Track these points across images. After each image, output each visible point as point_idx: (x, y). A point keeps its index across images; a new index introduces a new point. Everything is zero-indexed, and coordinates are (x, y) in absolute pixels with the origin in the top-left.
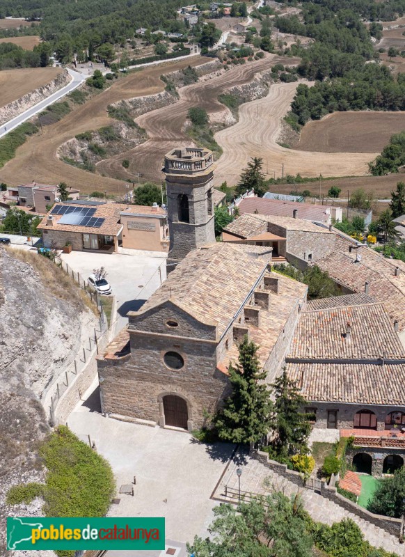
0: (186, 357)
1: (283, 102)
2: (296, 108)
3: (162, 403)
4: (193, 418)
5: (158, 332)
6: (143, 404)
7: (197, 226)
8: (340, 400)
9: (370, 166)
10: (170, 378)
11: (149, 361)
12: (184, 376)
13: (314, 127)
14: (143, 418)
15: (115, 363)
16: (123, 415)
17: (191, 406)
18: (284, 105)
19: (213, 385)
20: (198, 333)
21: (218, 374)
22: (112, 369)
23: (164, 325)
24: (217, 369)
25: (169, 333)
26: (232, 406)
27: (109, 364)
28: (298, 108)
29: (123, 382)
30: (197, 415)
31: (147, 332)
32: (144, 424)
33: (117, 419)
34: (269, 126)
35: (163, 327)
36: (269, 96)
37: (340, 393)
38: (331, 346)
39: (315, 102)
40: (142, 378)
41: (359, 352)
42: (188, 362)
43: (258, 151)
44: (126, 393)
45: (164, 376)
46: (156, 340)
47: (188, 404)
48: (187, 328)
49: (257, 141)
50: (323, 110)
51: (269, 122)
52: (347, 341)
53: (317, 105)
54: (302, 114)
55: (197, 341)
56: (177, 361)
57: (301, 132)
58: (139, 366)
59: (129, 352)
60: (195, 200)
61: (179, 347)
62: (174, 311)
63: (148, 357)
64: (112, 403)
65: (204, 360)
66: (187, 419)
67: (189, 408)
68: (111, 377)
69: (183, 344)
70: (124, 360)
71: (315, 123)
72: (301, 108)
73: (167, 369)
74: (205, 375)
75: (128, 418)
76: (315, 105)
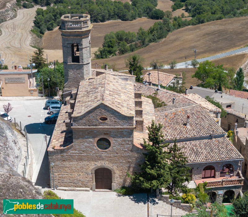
0: (112, 140)
1: (28, 20)
2: (37, 24)
3: (94, 174)
4: (116, 181)
5: (93, 126)
6: (80, 176)
7: (85, 65)
8: (195, 161)
9: (95, 55)
10: (100, 156)
11: (86, 147)
12: (110, 154)
13: (51, 35)
14: (81, 187)
15: (62, 151)
16: (66, 187)
17: (115, 173)
18: (29, 22)
19: (130, 157)
20: (121, 122)
21: (134, 149)
22: (59, 156)
23: (98, 120)
24: (133, 145)
25: (101, 126)
26: (149, 167)
27: (58, 153)
28: (38, 23)
29: (67, 164)
30: (118, 178)
31: (86, 127)
32: (82, 190)
33: (63, 190)
34: (22, 35)
35: (97, 122)
36: (18, 17)
37: (193, 158)
38: (180, 131)
39: (48, 19)
40: (80, 159)
41: (197, 133)
42: (114, 143)
43: (20, 52)
44: (69, 171)
45: (96, 156)
46: (92, 132)
47: (112, 173)
48: (114, 120)
49: (17, 45)
50: (54, 24)
51: (22, 33)
52: (188, 127)
53: (50, 22)
54: (42, 27)
55: (121, 128)
56: (105, 144)
57: (43, 38)
58: (79, 151)
59: (72, 142)
60: (83, 47)
61: (108, 134)
62: (105, 109)
63: (86, 144)
64: (59, 180)
65: (125, 141)
66: (111, 182)
67: (113, 175)
68: (59, 162)
69: (110, 132)
70: (68, 149)
71: (51, 33)
72: (41, 23)
73: (98, 151)
74: (126, 151)
75: (70, 188)
76: (48, 21)
